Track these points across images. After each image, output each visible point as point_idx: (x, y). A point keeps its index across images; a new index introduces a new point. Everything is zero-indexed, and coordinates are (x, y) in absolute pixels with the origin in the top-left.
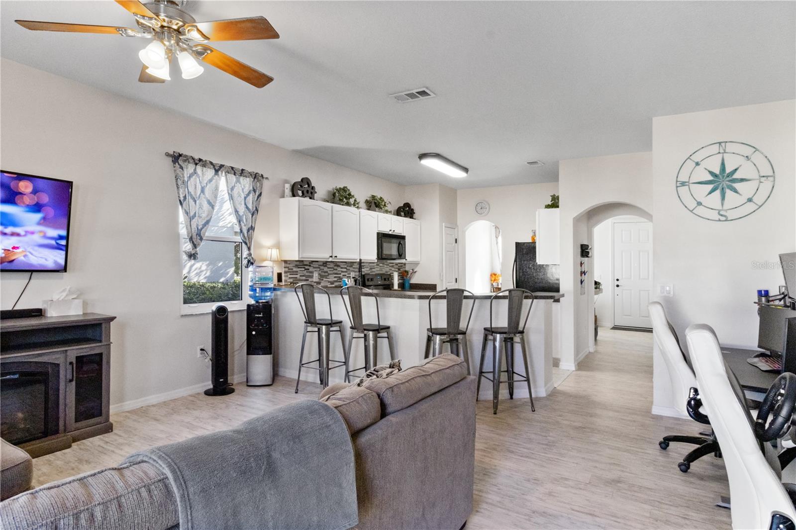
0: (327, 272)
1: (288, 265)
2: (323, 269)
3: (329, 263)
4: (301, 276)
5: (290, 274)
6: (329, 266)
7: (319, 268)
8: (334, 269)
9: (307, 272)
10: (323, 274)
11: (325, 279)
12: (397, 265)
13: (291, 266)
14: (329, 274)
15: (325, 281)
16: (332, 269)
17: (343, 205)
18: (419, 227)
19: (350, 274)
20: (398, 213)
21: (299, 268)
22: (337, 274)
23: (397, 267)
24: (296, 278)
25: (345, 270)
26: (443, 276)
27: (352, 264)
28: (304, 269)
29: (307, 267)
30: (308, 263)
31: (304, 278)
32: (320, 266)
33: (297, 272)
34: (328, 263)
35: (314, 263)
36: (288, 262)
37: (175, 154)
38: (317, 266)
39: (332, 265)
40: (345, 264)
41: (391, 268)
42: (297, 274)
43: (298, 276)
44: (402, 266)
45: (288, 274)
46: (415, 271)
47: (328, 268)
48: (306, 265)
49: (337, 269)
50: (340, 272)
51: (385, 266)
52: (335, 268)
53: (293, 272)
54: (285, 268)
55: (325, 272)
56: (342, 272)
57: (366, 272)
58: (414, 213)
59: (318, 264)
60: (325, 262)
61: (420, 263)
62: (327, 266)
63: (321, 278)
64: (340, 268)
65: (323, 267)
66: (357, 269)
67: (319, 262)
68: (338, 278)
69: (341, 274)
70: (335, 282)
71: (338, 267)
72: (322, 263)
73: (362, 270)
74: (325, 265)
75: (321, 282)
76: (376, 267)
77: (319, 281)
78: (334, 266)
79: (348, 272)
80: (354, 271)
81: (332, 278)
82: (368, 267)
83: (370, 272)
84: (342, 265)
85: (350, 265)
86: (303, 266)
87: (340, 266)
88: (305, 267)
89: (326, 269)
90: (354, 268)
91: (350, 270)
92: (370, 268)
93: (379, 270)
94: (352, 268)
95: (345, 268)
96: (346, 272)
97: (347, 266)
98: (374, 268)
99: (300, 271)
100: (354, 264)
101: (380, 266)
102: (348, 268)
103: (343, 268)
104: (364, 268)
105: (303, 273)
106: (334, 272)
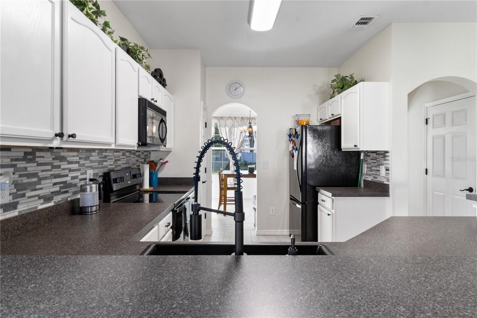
0: (35, 175)
2: (26, 168)
3: (42, 154)
6: (40, 160)
7: (14, 166)
8: (54, 167)
10: (25, 180)
11: (29, 194)
14: (40, 179)
15: (29, 197)
16: (49, 167)
19: (85, 173)
22: (59, 176)
23: (143, 156)
25: (76, 166)
27: (88, 154)
32: (17, 160)
34: (38, 154)
40: (76, 154)
44: (147, 155)
47: (39, 165)
49: (59, 167)
51: (132, 156)
52: (57, 163)
55: (29, 176)
56: (70, 170)
57: (109, 167)
58: (166, 83)
59: (8, 157)
60: (30, 150)
61: (171, 151)
62: (37, 159)
63: (19, 193)
64: (67, 163)
65: (25, 162)
66: (97, 164)
67: (12, 150)
68: (62, 185)
69: (67, 176)
70: (56, 195)
71: (61, 161)
72: (22, 154)
73: (105, 163)
74: (29, 159)
75: (17, 203)
76: (122, 158)
77: (13, 201)
78: (53, 159)
79: (81, 170)
80: (92, 167)
81: (47, 187)
82: (112, 159)
83: (115, 166)
84: (70, 157)
85: (85, 156)
87: (66, 158)
89: (31, 168)
90: (91, 161)
91: (86, 165)
92: (115, 160)
93: (125, 162)
94: (89, 162)
95: (76, 163)
96: (78, 170)
97: (80, 158)
98: (120, 160)
100: (92, 153)
101: (127, 157)
102: (82, 162)
103: (72, 163)
104: (107, 161)
106: (53, 172)
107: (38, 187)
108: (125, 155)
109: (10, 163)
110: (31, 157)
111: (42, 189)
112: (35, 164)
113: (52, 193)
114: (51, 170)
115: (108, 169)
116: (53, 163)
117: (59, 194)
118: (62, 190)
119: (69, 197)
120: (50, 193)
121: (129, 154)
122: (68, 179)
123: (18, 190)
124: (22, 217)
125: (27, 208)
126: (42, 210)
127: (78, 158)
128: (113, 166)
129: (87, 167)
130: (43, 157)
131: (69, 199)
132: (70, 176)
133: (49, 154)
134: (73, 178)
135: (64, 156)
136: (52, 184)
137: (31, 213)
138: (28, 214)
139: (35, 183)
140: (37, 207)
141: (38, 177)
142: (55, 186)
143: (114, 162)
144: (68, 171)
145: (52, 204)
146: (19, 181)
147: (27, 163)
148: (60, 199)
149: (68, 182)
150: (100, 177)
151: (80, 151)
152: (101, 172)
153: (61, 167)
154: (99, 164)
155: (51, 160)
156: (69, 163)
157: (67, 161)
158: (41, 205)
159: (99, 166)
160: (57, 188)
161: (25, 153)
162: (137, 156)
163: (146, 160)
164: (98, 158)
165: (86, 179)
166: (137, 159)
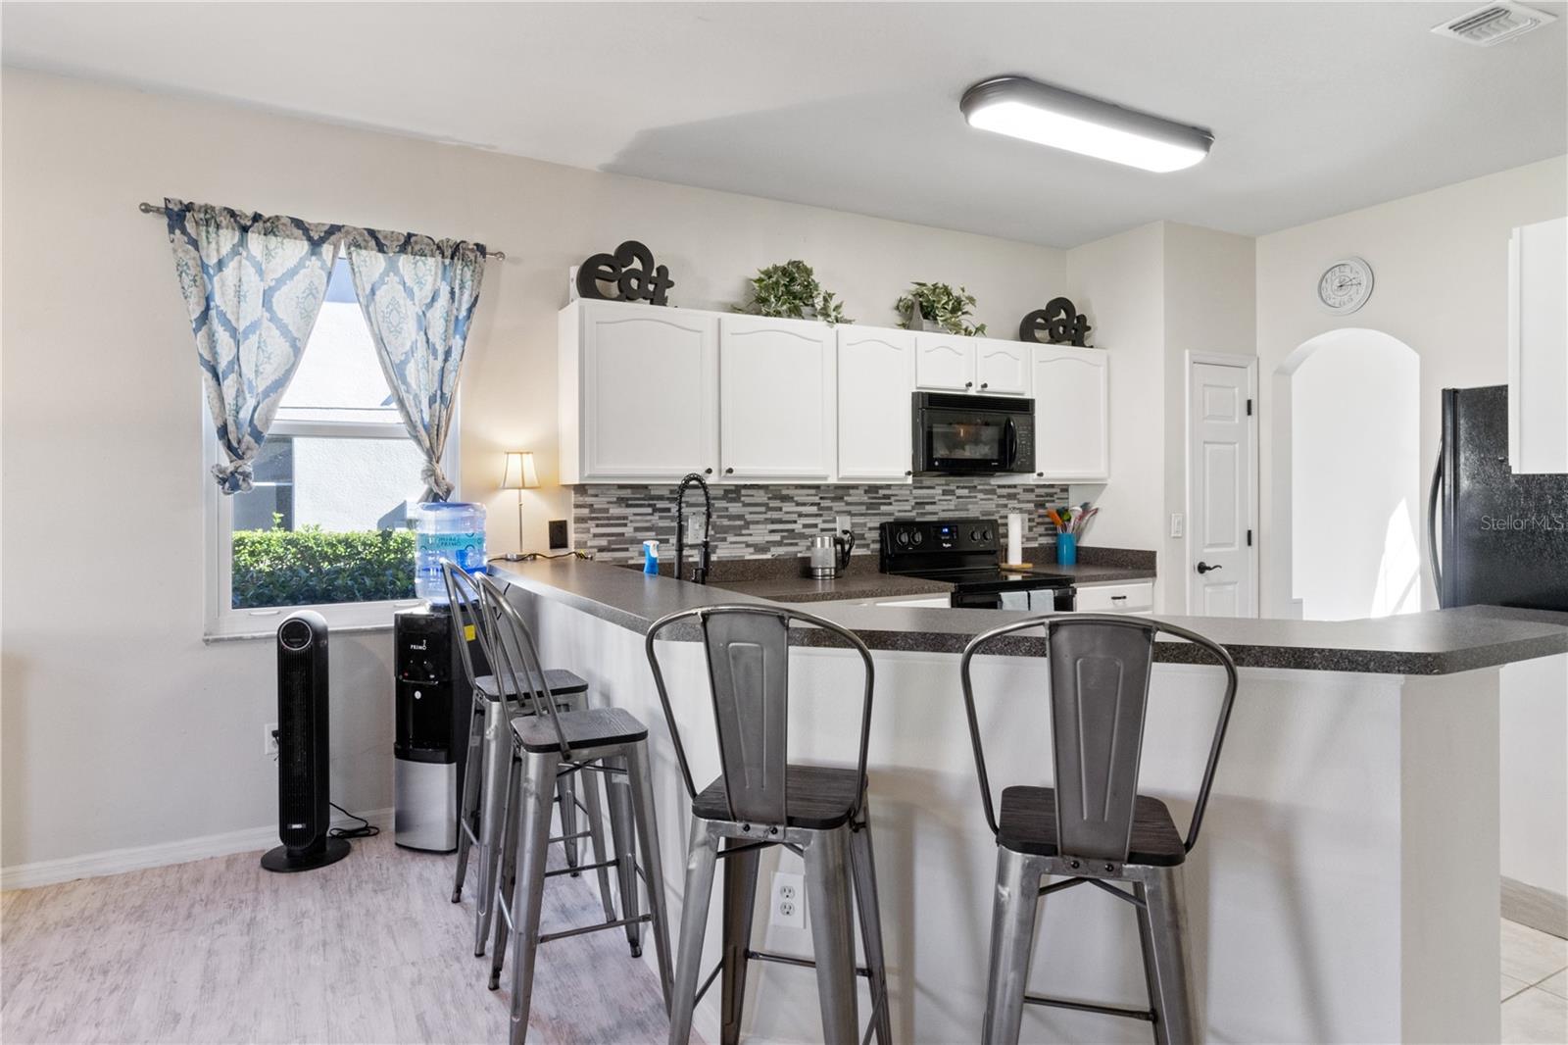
0: (740, 517)
1: (589, 500)
2: (727, 509)
3: (750, 492)
4: (637, 529)
5: (597, 526)
6: (747, 500)
7: (710, 505)
8: (770, 509)
9: (661, 518)
10: (726, 522)
11: (732, 538)
12: (1032, 491)
13: (599, 502)
14: (747, 524)
15: (731, 543)
16: (763, 509)
17: (768, 314)
18: (1102, 370)
19: (834, 521)
20: (1027, 331)
21: (628, 506)
22: (781, 522)
23: (1032, 496)
24: (623, 534)
25: (814, 509)
26: (1182, 523)
27: (840, 492)
28: (650, 510)
29: (660, 505)
30: (666, 493)
31: (650, 535)
32: (716, 498)
33: (625, 518)
34: (743, 492)
35: (688, 491)
36: (590, 492)
37: (170, 206)
38: (702, 500)
39: (761, 497)
40: (813, 492)
41: (1004, 501)
42: (625, 525)
43: (628, 531)
44: (1051, 495)
45: (591, 524)
46: (1094, 508)
47: (746, 505)
48: (661, 498)
49: (780, 509)
50: (794, 517)
51: (981, 496)
52: (774, 504)
53: (608, 519)
54: (577, 506)
55: (731, 518)
56: (800, 515)
57: (897, 514)
58: (1089, 328)
60: (733, 488)
61: (1105, 484)
62: (743, 499)
63: (718, 536)
64: (794, 504)
65: (726, 501)
66: (864, 507)
68: (785, 534)
69: (795, 522)
70: (774, 546)
71: (783, 502)
72: (722, 492)
73: (884, 508)
74: (731, 498)
75: (716, 547)
76: (940, 500)
78: (769, 499)
79: (824, 515)
80: (849, 513)
81: (760, 534)
82: (907, 501)
83: (917, 513)
84: (801, 496)
85: (833, 495)
86: (646, 502)
87: (792, 498)
88: (655, 505)
89: (735, 508)
90: (848, 504)
91: (835, 509)
92: (917, 503)
93: (953, 507)
94: (843, 504)
95: (812, 504)
96: (817, 515)
97: (821, 498)
98: (934, 503)
99: (635, 514)
100: (851, 491)
101: (958, 497)
102: (826, 503)
103: (804, 504)
104: (890, 504)
105: (647, 521)
106: (769, 515)
107: (744, 532)
108: (955, 495)
109: (706, 502)
110: (734, 495)
111: (751, 535)
112: (740, 504)
113: (767, 542)
114: (765, 513)
115: (894, 517)
116: (768, 504)
117: (781, 546)
118: (785, 541)
119: (800, 552)
120: (765, 542)
121: (969, 493)
122: (798, 527)
123: (716, 533)
124: (720, 563)
125: (730, 555)
126: (749, 561)
127: (817, 498)
128: (914, 514)
129: (837, 512)
130: (752, 496)
131: (799, 555)
132: (801, 524)
133: (762, 492)
134: (805, 526)
135: (789, 495)
136: (767, 531)
137: (732, 561)
138: (728, 561)
139: (741, 527)
140: (745, 556)
141: (745, 520)
142: (772, 534)
143: (913, 506)
144: (796, 515)
145: (768, 556)
146: (718, 523)
147: (728, 502)
148: (783, 553)
149: (796, 531)
150: (870, 529)
151: (822, 488)
152: (875, 522)
153: (784, 509)
154: (867, 509)
155: (765, 499)
156: (798, 504)
157: (794, 501)
158: (749, 555)
159: (869, 512)
160: (777, 537)
161: (725, 491)
162: (999, 497)
163: (1047, 505)
164: (865, 499)
165: (835, 530)
166: (1001, 502)
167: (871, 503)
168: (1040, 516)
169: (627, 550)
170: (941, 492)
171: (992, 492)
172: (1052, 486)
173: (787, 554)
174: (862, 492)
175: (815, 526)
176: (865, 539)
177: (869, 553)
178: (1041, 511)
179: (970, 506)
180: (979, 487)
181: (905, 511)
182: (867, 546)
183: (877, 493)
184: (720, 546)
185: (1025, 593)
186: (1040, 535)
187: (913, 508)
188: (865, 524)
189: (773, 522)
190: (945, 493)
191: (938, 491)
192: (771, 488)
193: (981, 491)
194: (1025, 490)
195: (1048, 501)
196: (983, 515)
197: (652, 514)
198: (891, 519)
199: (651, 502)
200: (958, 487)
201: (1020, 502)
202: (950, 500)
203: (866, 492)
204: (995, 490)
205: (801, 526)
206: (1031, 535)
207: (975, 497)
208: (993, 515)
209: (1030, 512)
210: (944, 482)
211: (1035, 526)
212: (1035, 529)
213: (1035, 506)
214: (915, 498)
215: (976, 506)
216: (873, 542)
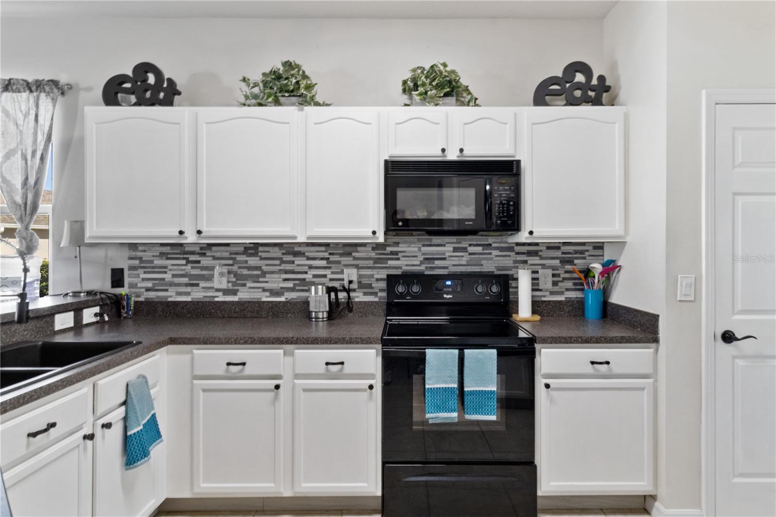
0: (258, 268)
1: (139, 254)
2: (246, 262)
3: (266, 249)
4: (174, 276)
5: (145, 273)
6: (264, 255)
7: (234, 259)
8: (283, 262)
9: (192, 268)
10: (245, 272)
12: (558, 248)
13: (147, 256)
14: (264, 274)
15: (250, 288)
16: (278, 262)
19: (342, 272)
20: (541, 97)
21: (168, 259)
22: (293, 272)
24: (164, 279)
25: (323, 263)
27: (348, 249)
28: (184, 262)
29: (192, 258)
30: (197, 249)
31: (185, 280)
32: (236, 254)
33: (165, 267)
34: (260, 249)
35: (214, 248)
36: (140, 248)
38: (226, 255)
39: (276, 252)
40: (323, 249)
41: (524, 258)
42: (166, 272)
43: (168, 277)
44: (582, 252)
45: (141, 271)
46: (617, 265)
47: (262, 259)
48: (193, 253)
49: (293, 262)
50: (306, 269)
51: (495, 253)
52: (287, 258)
53: (153, 267)
54: (131, 258)
55: (250, 268)
56: (311, 267)
58: (610, 88)
59: (227, 251)
60: (252, 245)
61: (626, 242)
62: (260, 254)
63: (238, 282)
64: (305, 258)
65: (245, 256)
66: (371, 262)
67: (231, 245)
68: (298, 282)
69: (306, 273)
70: (288, 291)
71: (294, 256)
72: (243, 249)
73: (391, 263)
74: (250, 253)
75: (237, 290)
76: (450, 256)
77: (232, 288)
78: (283, 254)
79: (332, 268)
80: (357, 267)
81: (275, 282)
82: (416, 256)
83: (426, 268)
84: (311, 252)
85: (342, 252)
86: (182, 256)
87: (304, 254)
88: (188, 258)
89: (253, 261)
90: (355, 259)
91: (342, 263)
92: (426, 259)
93: (464, 263)
94: (352, 259)
95: (322, 259)
96: (325, 268)
97: (330, 254)
98: (444, 259)
99: (173, 265)
100: (359, 249)
101: (470, 254)
102: (332, 258)
103: (314, 259)
104: (398, 259)
105: (182, 270)
106: (283, 267)
107: (261, 280)
108: (467, 252)
109: (229, 256)
110: (253, 252)
111: (267, 282)
112: (258, 258)
113: (281, 288)
114: (280, 265)
115: (402, 270)
116: (282, 258)
117: (293, 291)
118: (297, 288)
120: (279, 288)
121: (483, 250)
122: (309, 277)
123: (237, 280)
124: (241, 303)
125: (248, 297)
126: (264, 302)
127: (327, 254)
128: (422, 268)
129: (345, 266)
130: (269, 252)
131: (302, 299)
132: (311, 274)
133: (276, 249)
134: (315, 276)
135: (300, 251)
136: (281, 280)
137: (249, 302)
138: (246, 302)
139: (258, 276)
140: (261, 298)
141: (262, 270)
142: (285, 282)
143: (421, 261)
144: (307, 268)
145: (282, 299)
146: (239, 272)
147: (247, 256)
148: (296, 297)
149: (307, 280)
150: (377, 280)
151: (331, 246)
152: (383, 274)
153: (296, 262)
154: (375, 263)
155: (279, 255)
156: (308, 259)
157: (305, 256)
158: (266, 298)
159: (376, 265)
160: (290, 285)
161: (245, 248)
162: (517, 253)
163: (576, 261)
164: (373, 254)
165: (343, 280)
166: (518, 259)
167: (378, 258)
168: (566, 272)
169: (167, 290)
170: (452, 249)
171: (510, 249)
172: (583, 244)
173: (298, 297)
174: (370, 249)
175: (325, 276)
176: (373, 288)
177: (377, 299)
178: (569, 267)
179: (484, 262)
180: (494, 245)
181: (413, 265)
182: (375, 294)
183: (385, 250)
184: (240, 290)
185: (456, 352)
186: (567, 290)
187: (422, 263)
188: (372, 276)
189: (286, 272)
190: (455, 250)
191: (449, 248)
192: (285, 246)
193: (496, 248)
194: (549, 248)
195: (577, 258)
196: (498, 270)
197: (186, 265)
198: (398, 272)
199: (185, 256)
200: (470, 245)
201: (542, 258)
202: (462, 256)
203: (373, 249)
204: (513, 247)
205: (311, 276)
206: (556, 289)
207: (490, 254)
208: (511, 270)
209: (554, 268)
210: (455, 241)
211: (562, 282)
212: (560, 284)
213: (561, 262)
214: (423, 254)
215: (490, 262)
216: (381, 290)
